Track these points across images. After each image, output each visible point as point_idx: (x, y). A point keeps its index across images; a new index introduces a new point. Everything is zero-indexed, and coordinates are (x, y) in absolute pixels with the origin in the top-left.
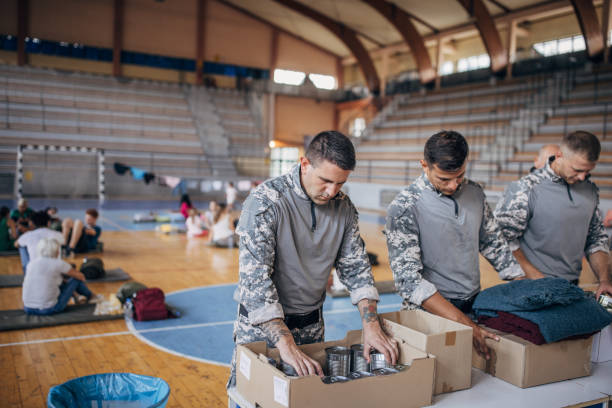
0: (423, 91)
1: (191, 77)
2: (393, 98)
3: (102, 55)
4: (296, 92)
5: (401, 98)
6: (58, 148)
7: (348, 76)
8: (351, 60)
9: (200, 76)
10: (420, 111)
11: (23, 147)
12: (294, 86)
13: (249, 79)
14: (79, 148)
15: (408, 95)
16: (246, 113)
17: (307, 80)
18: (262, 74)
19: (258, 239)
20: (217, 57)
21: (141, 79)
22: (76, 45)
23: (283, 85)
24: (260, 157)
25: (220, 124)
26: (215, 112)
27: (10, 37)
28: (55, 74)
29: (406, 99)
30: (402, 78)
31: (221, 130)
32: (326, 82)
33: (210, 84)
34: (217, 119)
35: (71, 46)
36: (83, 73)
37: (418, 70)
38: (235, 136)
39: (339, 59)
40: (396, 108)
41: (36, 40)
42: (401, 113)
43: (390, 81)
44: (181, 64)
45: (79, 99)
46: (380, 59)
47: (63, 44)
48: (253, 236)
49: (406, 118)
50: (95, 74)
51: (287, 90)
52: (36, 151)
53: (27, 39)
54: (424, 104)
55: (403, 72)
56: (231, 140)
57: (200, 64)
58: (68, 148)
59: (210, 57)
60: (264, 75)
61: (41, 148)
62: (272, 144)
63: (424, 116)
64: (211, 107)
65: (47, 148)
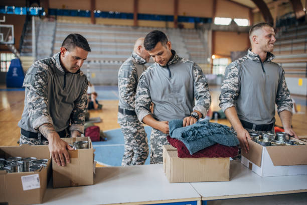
0: (297, 24)
1: (171, 24)
2: (279, 29)
3: (128, 16)
4: (227, 29)
5: (284, 28)
6: (104, 62)
7: (256, 18)
8: (257, 10)
9: (176, 23)
10: (294, 35)
11: (89, 62)
12: (225, 26)
13: (201, 24)
14: (114, 62)
15: (288, 27)
16: (199, 41)
17: (233, 22)
18: (208, 21)
19: (37, 86)
20: (184, 14)
21: (143, 27)
22: (117, 13)
23: (219, 25)
24: (204, 63)
25: (185, 47)
26: (183, 41)
27: (87, 11)
28: (104, 27)
29: (286, 29)
30: (285, 18)
31: (186, 51)
32: (243, 22)
33: (181, 27)
34: (183, 45)
35: (114, 13)
36: (116, 25)
37: (295, 12)
38: (192, 53)
39: (251, 9)
40: (281, 34)
41: (99, 12)
42: (283, 37)
43: (278, 19)
44: (166, 18)
45: (118, 38)
46: (273, 8)
47: (111, 12)
48: (34, 85)
49: (286, 39)
50: (122, 26)
51: (221, 28)
52: (95, 64)
53: (95, 12)
54: (297, 31)
55: (286, 14)
56: (190, 55)
57: (176, 18)
58: (109, 62)
59: (181, 13)
60: (209, 21)
61: (97, 62)
62: (214, 57)
63: (296, 38)
64: (181, 39)
65: (100, 62)
